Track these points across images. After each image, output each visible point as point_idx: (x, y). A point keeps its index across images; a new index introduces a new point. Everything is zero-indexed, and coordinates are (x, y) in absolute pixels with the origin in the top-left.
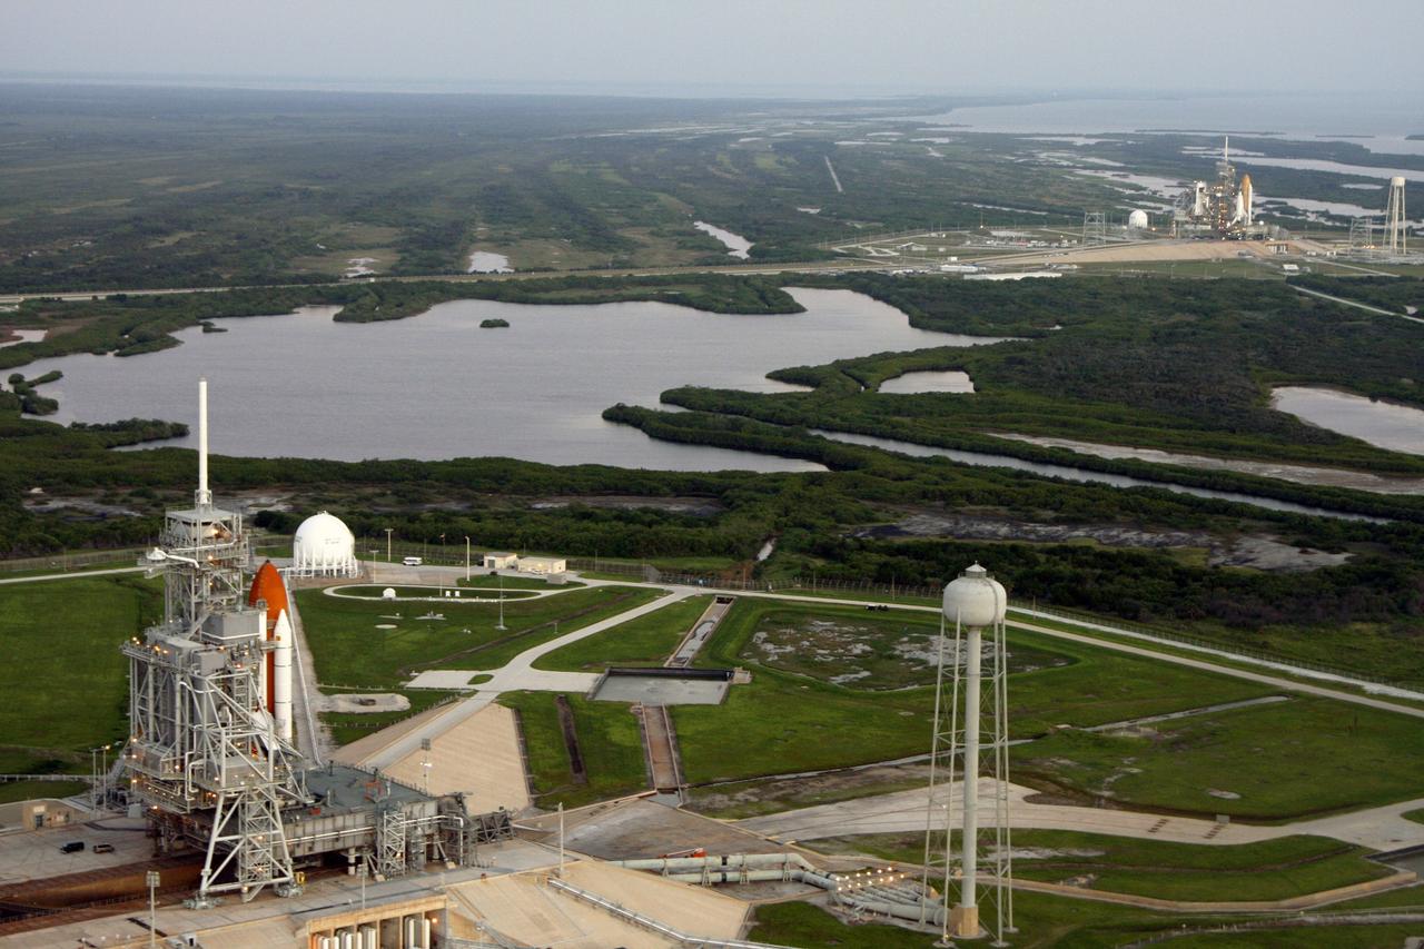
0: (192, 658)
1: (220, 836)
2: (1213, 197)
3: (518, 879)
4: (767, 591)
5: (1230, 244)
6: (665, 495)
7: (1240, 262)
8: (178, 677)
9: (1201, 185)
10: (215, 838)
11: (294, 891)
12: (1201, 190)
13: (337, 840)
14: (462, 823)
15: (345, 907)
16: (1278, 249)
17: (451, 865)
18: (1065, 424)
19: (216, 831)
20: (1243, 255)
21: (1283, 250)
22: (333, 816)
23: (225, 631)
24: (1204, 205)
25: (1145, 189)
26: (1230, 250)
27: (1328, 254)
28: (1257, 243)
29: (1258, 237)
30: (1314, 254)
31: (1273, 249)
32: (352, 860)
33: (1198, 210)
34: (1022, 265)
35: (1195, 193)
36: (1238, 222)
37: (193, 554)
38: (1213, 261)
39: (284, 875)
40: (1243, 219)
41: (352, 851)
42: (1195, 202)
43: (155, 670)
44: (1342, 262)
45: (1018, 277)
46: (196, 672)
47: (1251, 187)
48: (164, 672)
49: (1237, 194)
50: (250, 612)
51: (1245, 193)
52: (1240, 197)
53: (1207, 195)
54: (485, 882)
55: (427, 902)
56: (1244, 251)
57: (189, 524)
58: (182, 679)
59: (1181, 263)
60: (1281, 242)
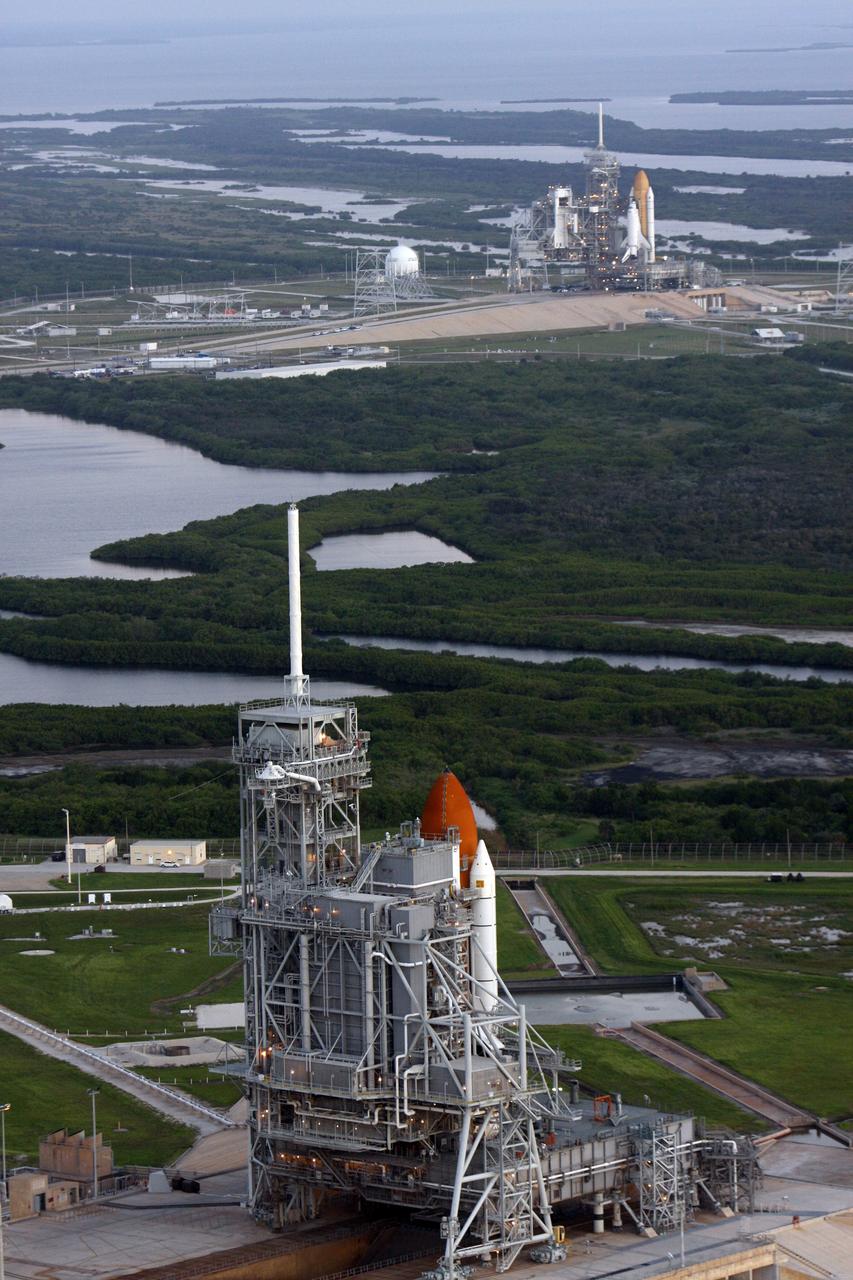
0: (388, 917)
1: (466, 1175)
2: (584, 214)
3: (836, 1221)
4: (574, 866)
5: (626, 299)
6: (197, 745)
7: (654, 329)
8: (369, 945)
9: (561, 192)
10: (461, 1178)
11: (557, 1253)
12: (563, 201)
13: (586, 1179)
14: (735, 1147)
15: (665, 1264)
16: (709, 304)
17: (728, 1212)
18: (718, 602)
19: (463, 1165)
20: (656, 316)
21: (717, 305)
22: (580, 1144)
23: (415, 878)
24: (569, 230)
25: (318, 210)
26: (631, 309)
27: (799, 308)
28: (671, 293)
29: (670, 283)
30: (774, 309)
31: (702, 303)
32: (600, 1211)
33: (559, 239)
34: (295, 351)
35: (552, 207)
36: (632, 257)
37: (311, 771)
38: (611, 329)
39: (542, 1232)
40: (641, 252)
41: (600, 1197)
42: (553, 224)
43: (311, 941)
44: (827, 321)
45: (322, 370)
46: (403, 935)
47: (651, 194)
48: (331, 942)
49: (627, 207)
50: (440, 846)
51: (642, 203)
52: (634, 212)
53: (574, 211)
54: (799, 1229)
55: (755, 1256)
56: (655, 310)
57: (295, 727)
58: (374, 949)
59: (562, 335)
60: (711, 291)
